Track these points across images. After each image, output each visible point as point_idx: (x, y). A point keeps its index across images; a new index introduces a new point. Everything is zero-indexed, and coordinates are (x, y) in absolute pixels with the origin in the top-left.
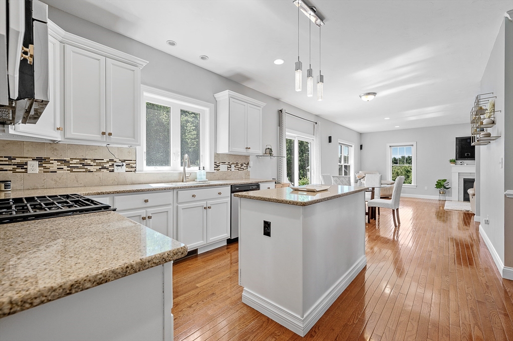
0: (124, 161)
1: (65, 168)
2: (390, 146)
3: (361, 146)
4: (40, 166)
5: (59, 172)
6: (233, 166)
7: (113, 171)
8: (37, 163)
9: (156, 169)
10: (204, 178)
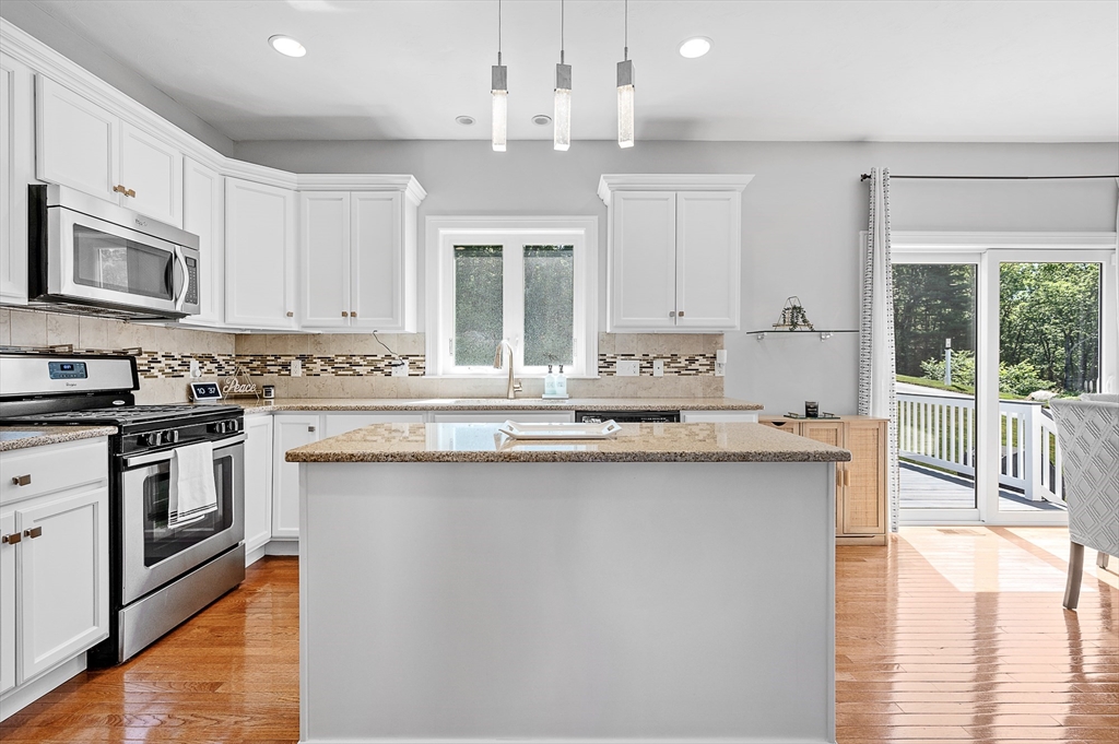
0: (406, 357)
1: (329, 368)
4: (303, 366)
5: (323, 375)
6: (658, 364)
7: (389, 374)
8: (300, 362)
9: (470, 372)
10: (562, 391)
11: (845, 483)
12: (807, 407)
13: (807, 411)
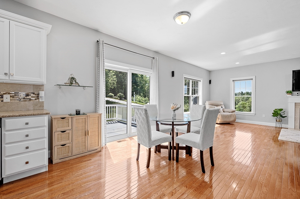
2: (233, 81)
3: (210, 82)
11: (88, 135)
12: (76, 111)
13: (76, 113)
